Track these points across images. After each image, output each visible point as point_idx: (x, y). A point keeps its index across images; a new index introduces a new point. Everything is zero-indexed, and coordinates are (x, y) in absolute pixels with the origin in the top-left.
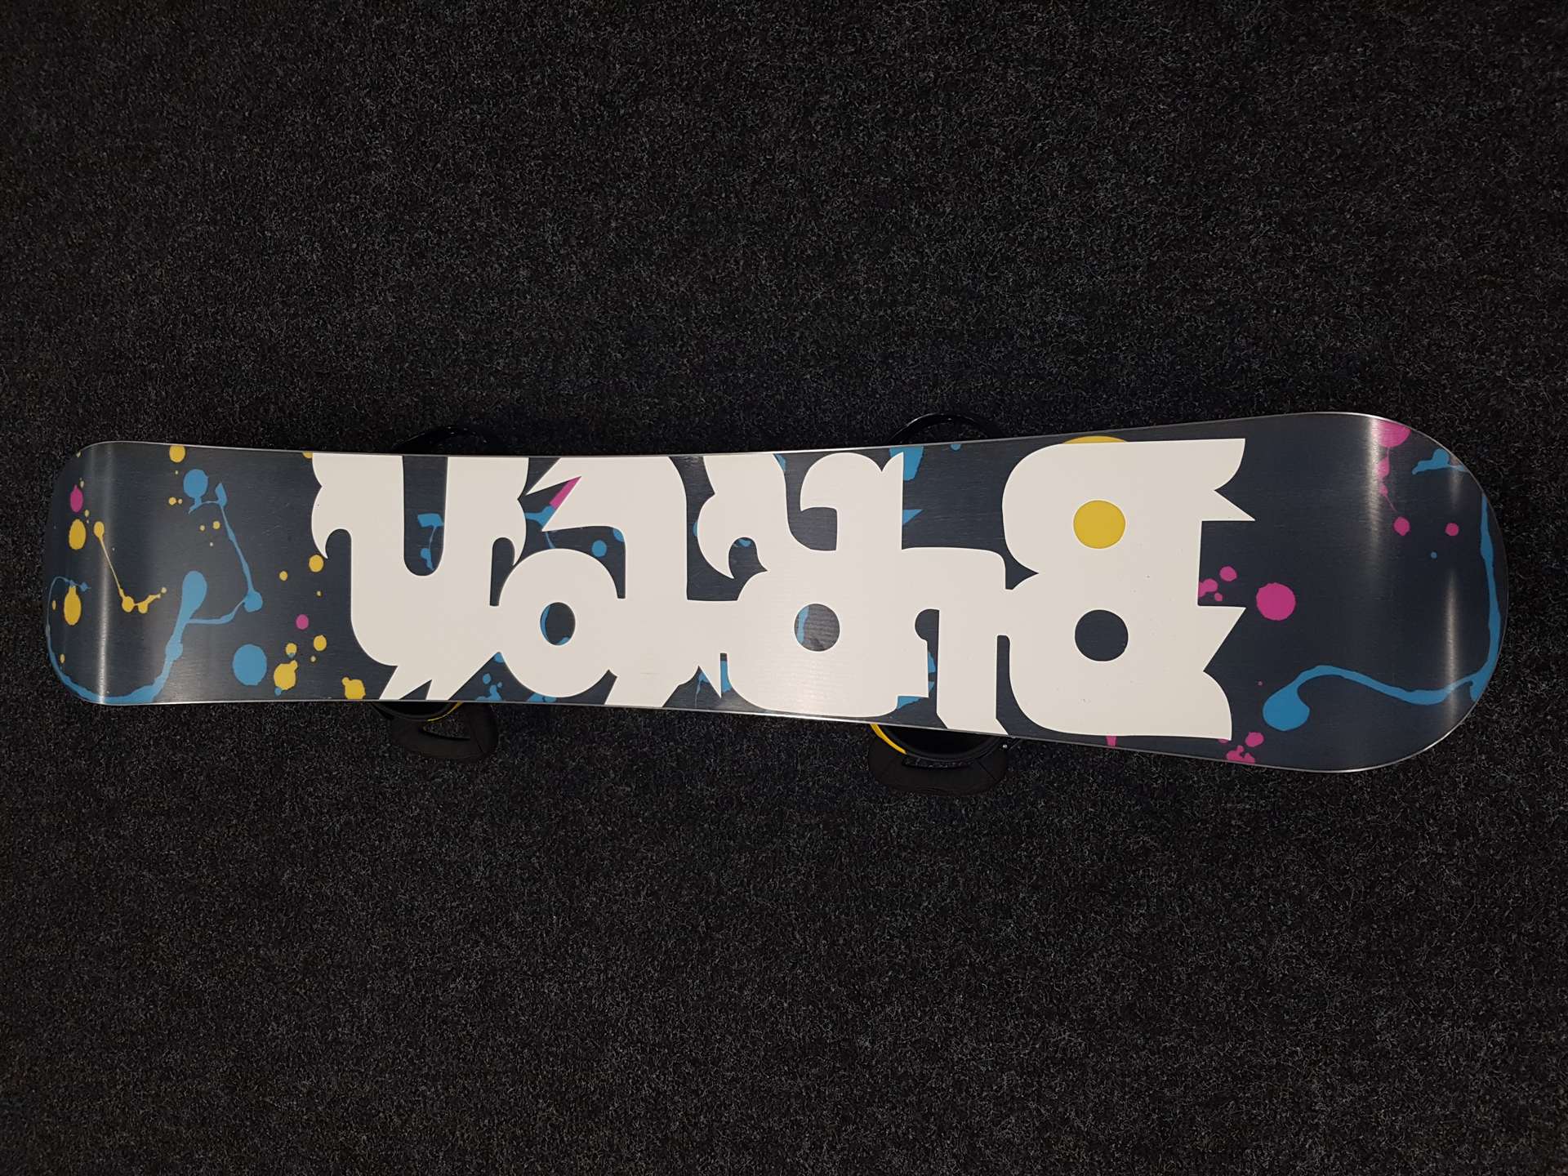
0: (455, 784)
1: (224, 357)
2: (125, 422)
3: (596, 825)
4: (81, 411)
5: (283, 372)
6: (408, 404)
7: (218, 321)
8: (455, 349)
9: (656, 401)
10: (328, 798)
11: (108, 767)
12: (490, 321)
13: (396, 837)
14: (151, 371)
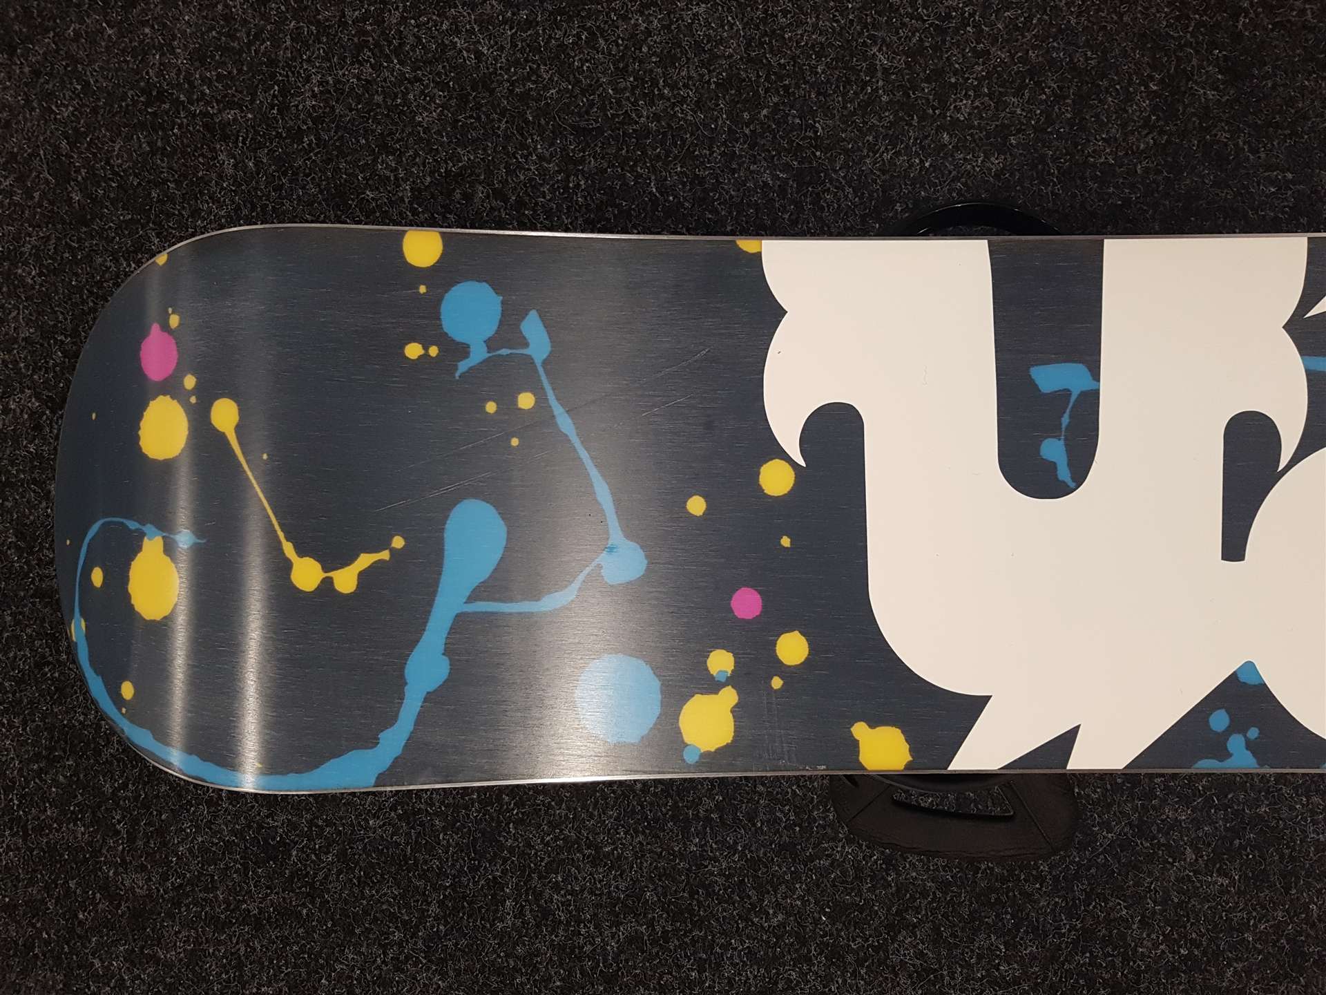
0: (858, 869)
1: (378, 99)
2: (169, 215)
3: (1156, 945)
4: (76, 197)
5: (503, 126)
6: (766, 184)
7: (366, 33)
8: (866, 84)
9: (1290, 176)
10: (592, 893)
11: (132, 838)
12: (941, 31)
13: (734, 965)
14: (225, 125)
